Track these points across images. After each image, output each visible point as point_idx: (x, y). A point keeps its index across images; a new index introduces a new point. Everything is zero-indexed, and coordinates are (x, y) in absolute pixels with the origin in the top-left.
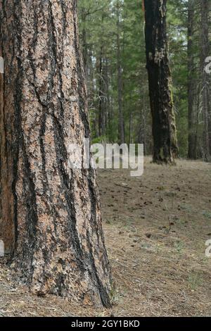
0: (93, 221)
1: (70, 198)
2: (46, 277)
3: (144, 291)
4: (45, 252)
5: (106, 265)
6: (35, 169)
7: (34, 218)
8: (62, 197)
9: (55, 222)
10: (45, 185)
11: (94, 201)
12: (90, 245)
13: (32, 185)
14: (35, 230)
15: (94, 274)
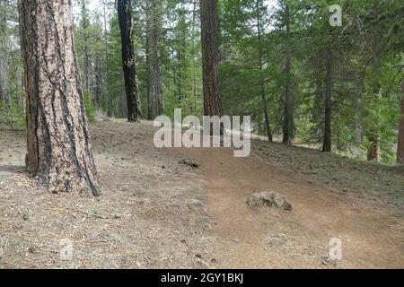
0: (86, 150)
1: (72, 137)
2: (58, 182)
3: (118, 186)
4: (57, 168)
5: (95, 174)
6: (49, 120)
7: (49, 149)
8: (67, 136)
9: (62, 151)
10: (56, 130)
11: (87, 138)
12: (85, 163)
13: (48, 130)
14: (50, 156)
15: (88, 179)
